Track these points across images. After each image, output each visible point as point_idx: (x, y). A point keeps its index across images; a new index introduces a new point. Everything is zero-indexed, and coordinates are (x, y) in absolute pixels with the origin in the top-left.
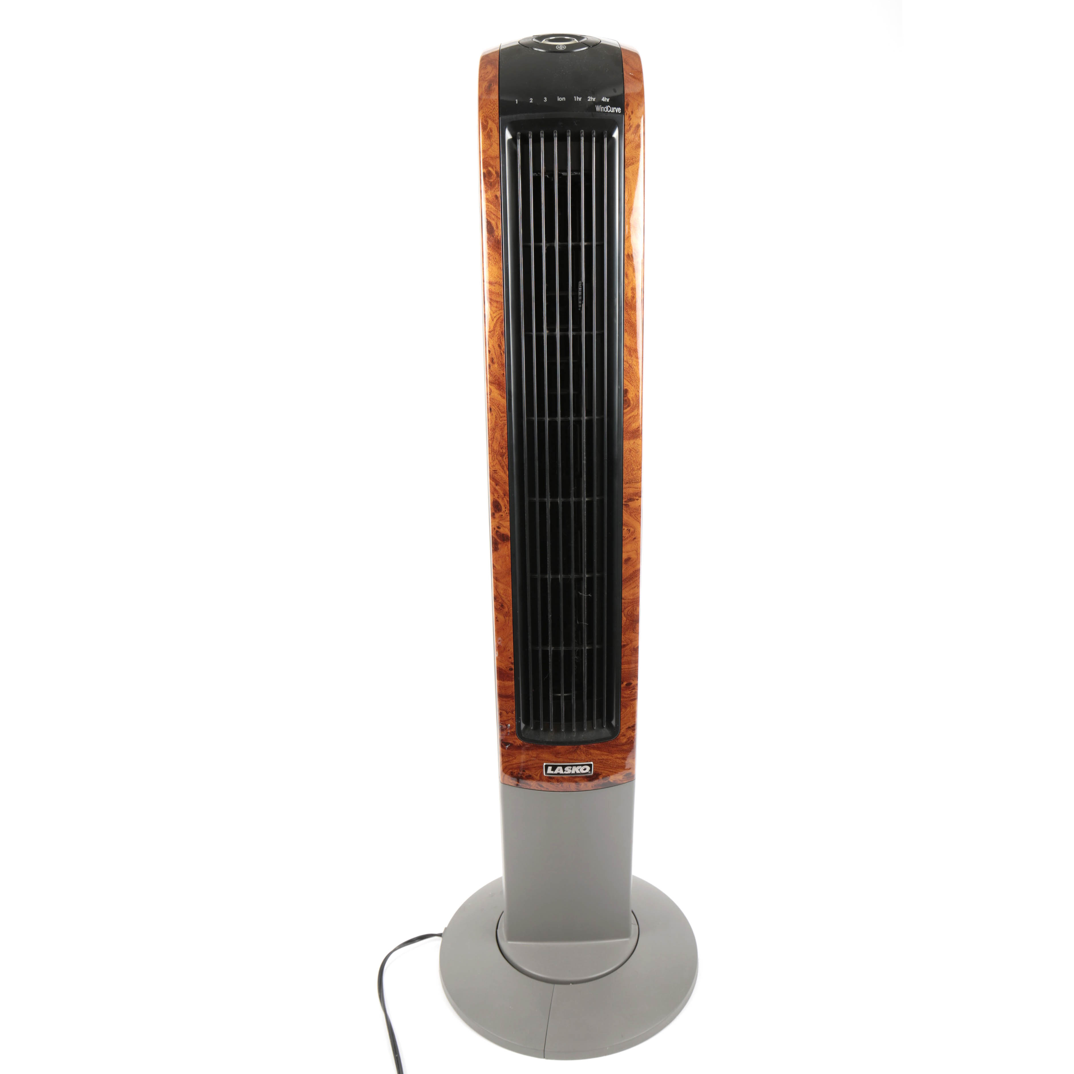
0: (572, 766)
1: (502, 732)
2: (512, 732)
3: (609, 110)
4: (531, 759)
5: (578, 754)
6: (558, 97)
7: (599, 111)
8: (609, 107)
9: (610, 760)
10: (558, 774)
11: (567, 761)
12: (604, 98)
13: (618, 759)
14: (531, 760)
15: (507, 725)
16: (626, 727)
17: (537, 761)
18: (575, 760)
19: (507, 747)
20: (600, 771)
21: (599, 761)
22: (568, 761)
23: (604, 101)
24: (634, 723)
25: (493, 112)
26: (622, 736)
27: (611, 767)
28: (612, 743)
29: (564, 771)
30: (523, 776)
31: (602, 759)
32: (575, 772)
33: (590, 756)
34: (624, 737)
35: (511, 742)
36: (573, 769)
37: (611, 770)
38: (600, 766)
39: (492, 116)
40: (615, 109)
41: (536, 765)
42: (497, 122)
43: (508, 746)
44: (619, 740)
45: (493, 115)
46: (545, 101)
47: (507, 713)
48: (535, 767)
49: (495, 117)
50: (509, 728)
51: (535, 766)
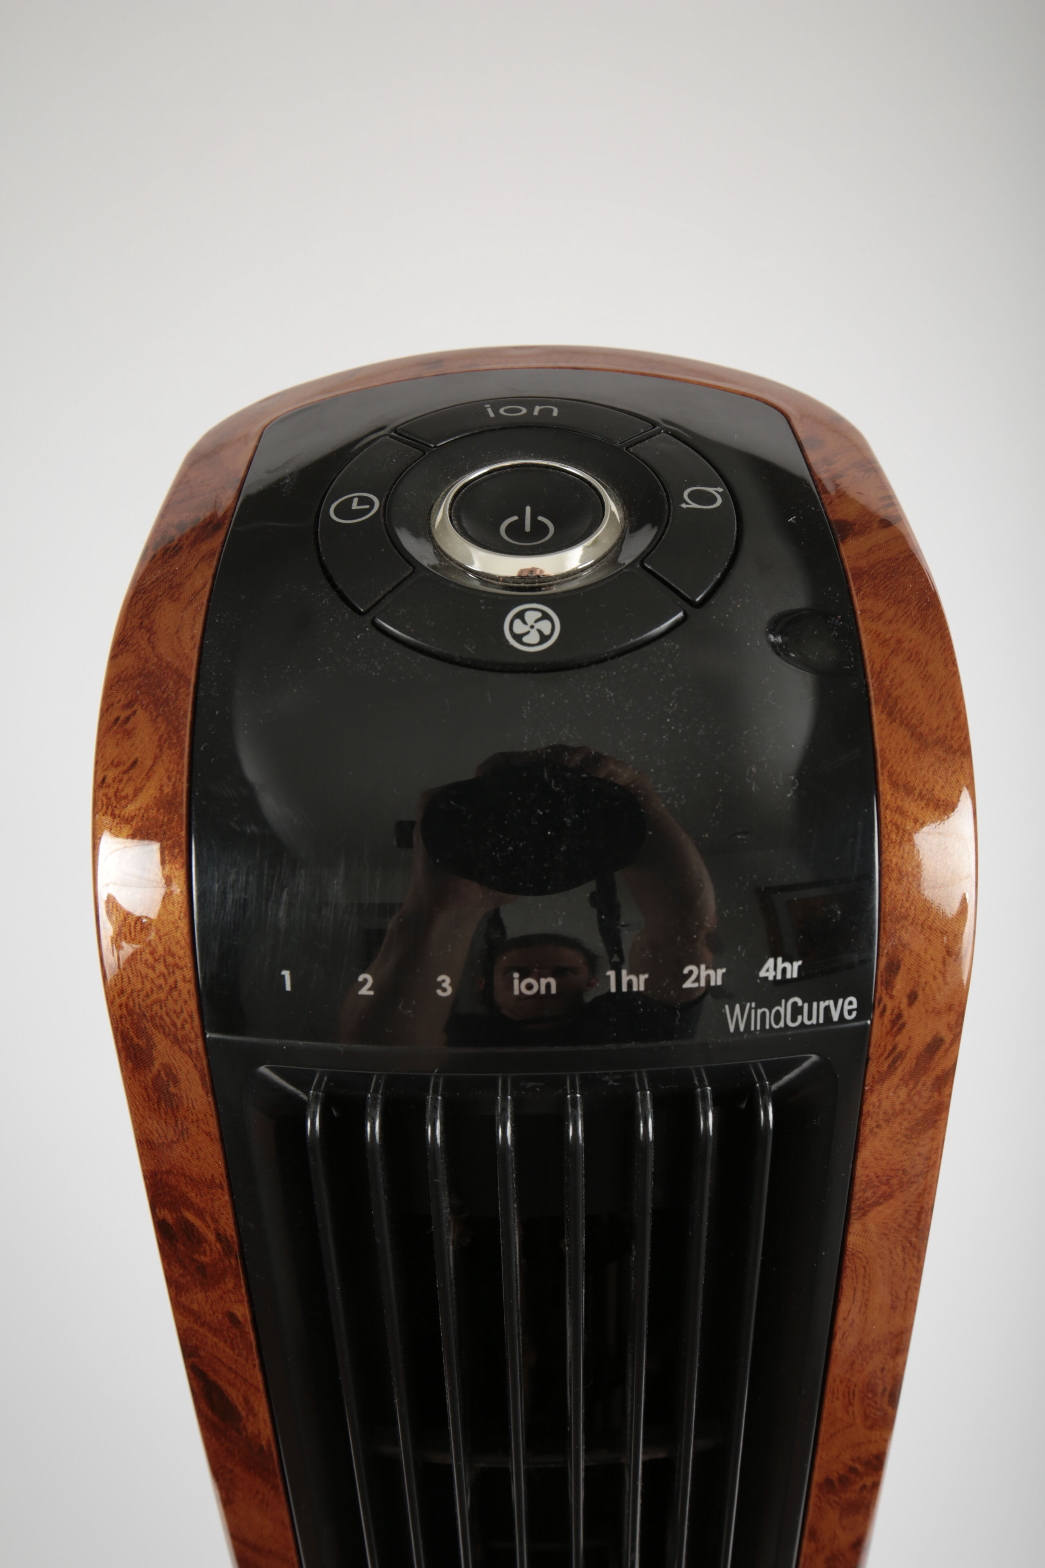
3: (794, 1020)
6: (516, 975)
7: (742, 1028)
8: (795, 1004)
12: (770, 962)
23: (771, 978)
25: (170, 1003)
39: (167, 1020)
40: (827, 1009)
42: (193, 1047)
45: (174, 1017)
46: (439, 992)
49: (183, 1027)
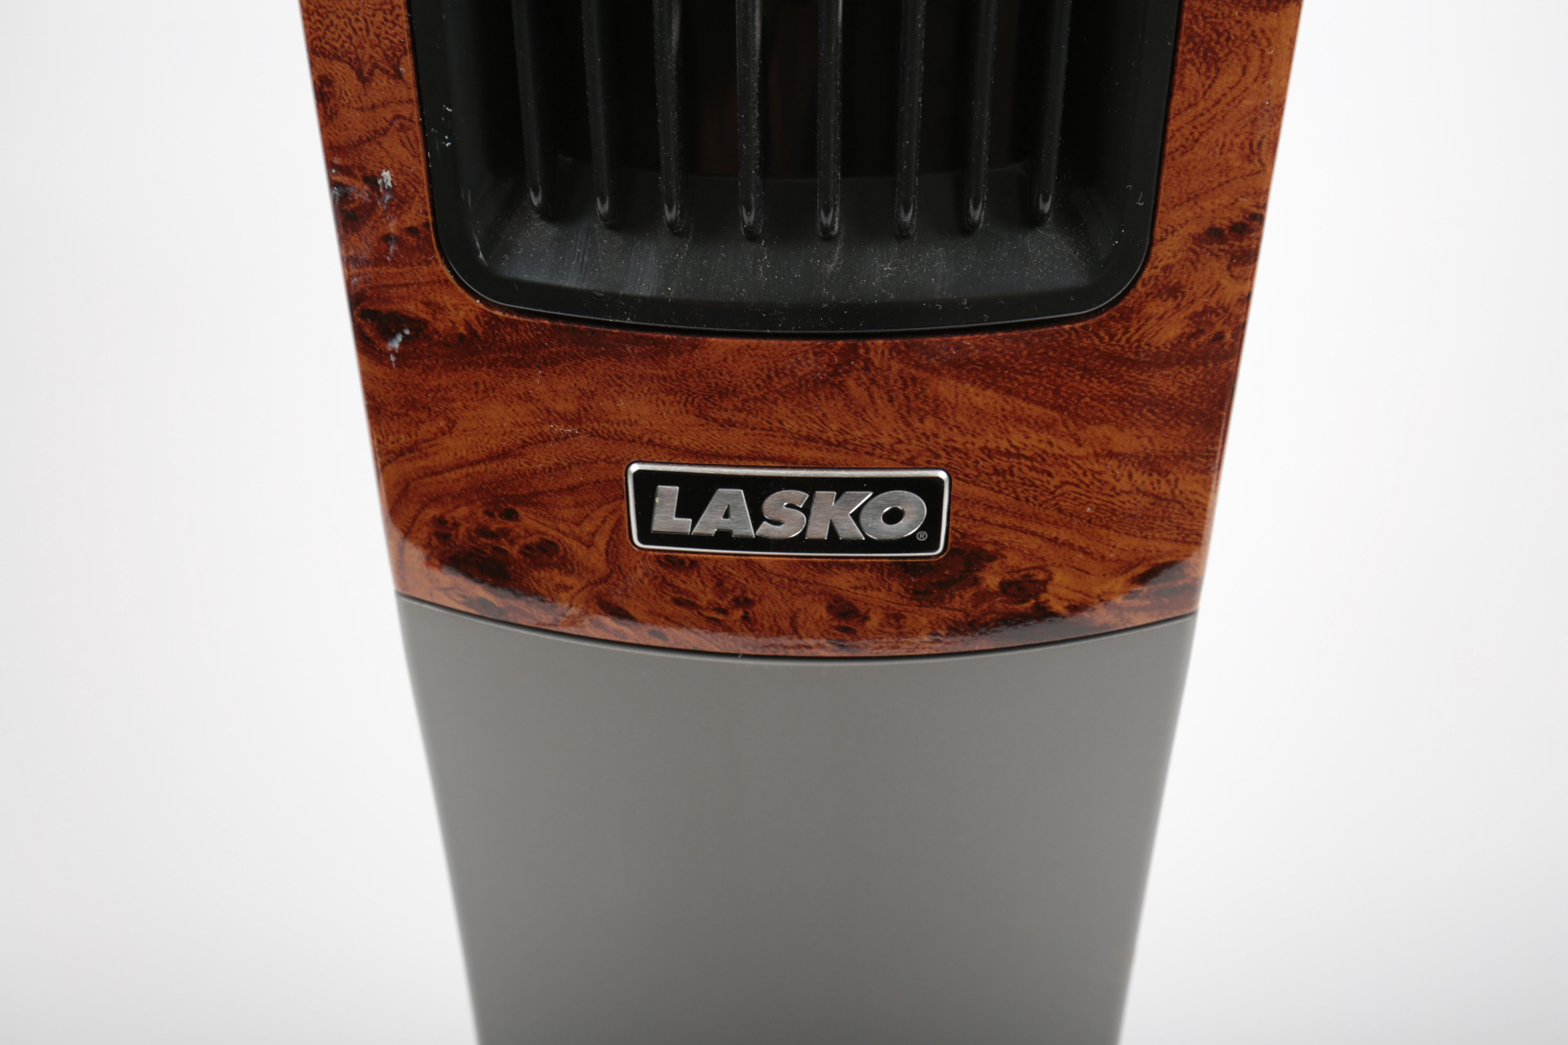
0: (810, 486)
1: (354, 238)
2: (412, 230)
4: (546, 429)
5: (849, 401)
9: (1062, 460)
10: (723, 539)
11: (777, 451)
13: (1113, 463)
14: (545, 439)
15: (372, 181)
16: (1194, 228)
17: (587, 446)
18: (828, 443)
19: (395, 344)
20: (988, 535)
21: (986, 465)
22: (786, 451)
24: (1247, 203)
26: (1159, 295)
27: (1060, 511)
28: (1086, 342)
29: (757, 519)
30: (506, 547)
31: (1008, 454)
32: (832, 530)
33: (929, 424)
34: (1170, 303)
35: (412, 308)
36: (816, 502)
37: (1063, 535)
38: (993, 497)
41: (577, 477)
43: (399, 338)
44: (1135, 325)
47: (364, 80)
48: (572, 489)
50: (388, 197)
51: (570, 481)
